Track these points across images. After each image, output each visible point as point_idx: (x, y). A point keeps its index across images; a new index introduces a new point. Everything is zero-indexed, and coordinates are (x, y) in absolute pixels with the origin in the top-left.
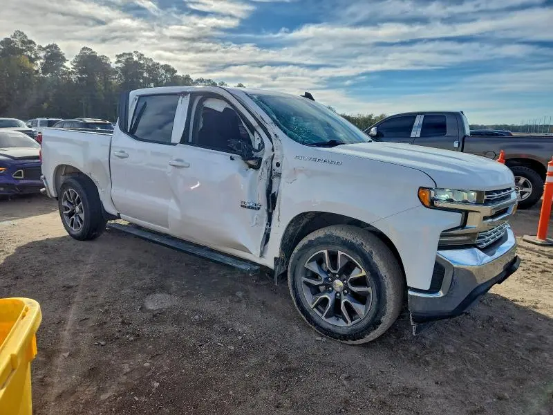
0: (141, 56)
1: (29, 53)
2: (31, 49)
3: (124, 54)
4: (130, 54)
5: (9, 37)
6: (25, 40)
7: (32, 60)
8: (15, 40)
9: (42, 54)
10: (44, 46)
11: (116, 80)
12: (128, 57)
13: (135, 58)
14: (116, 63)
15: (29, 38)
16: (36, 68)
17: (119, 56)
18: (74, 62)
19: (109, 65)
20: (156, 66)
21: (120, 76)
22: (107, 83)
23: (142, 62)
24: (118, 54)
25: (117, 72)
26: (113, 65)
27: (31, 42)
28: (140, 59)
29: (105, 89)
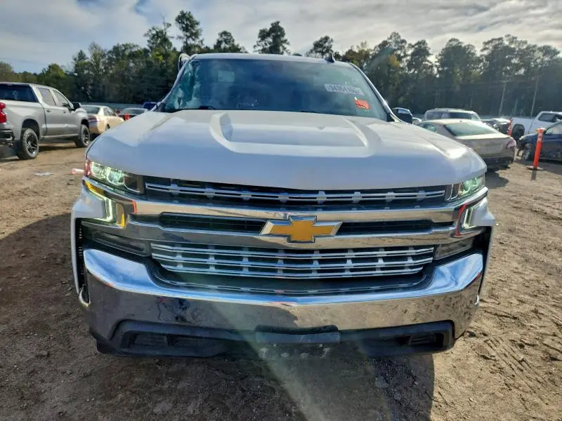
0: (513, 40)
1: (399, 52)
2: (401, 48)
3: (493, 40)
4: (500, 39)
5: (386, 39)
6: (399, 40)
7: (400, 58)
8: (390, 41)
9: (410, 52)
10: (413, 43)
11: (479, 70)
12: (497, 42)
13: (506, 43)
14: (482, 50)
15: (402, 38)
16: (401, 65)
17: (486, 43)
18: (440, 55)
19: (473, 54)
20: (531, 49)
21: (485, 65)
22: (467, 73)
23: (513, 46)
24: (486, 41)
25: (481, 61)
26: (478, 54)
27: (404, 41)
28: (511, 42)
29: (463, 79)
